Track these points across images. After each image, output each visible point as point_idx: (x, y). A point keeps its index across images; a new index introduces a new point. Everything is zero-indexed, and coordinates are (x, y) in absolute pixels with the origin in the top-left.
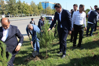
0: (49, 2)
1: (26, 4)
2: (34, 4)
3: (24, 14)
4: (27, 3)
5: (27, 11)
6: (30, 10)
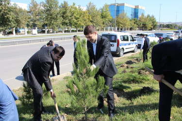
0: (125, 5)
1: (77, 7)
2: (93, 7)
3: (73, 27)
4: (79, 6)
5: (80, 22)
6: (85, 20)
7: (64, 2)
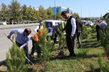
2: (42, 8)
5: (34, 17)
6: (37, 16)
7: (24, 5)
